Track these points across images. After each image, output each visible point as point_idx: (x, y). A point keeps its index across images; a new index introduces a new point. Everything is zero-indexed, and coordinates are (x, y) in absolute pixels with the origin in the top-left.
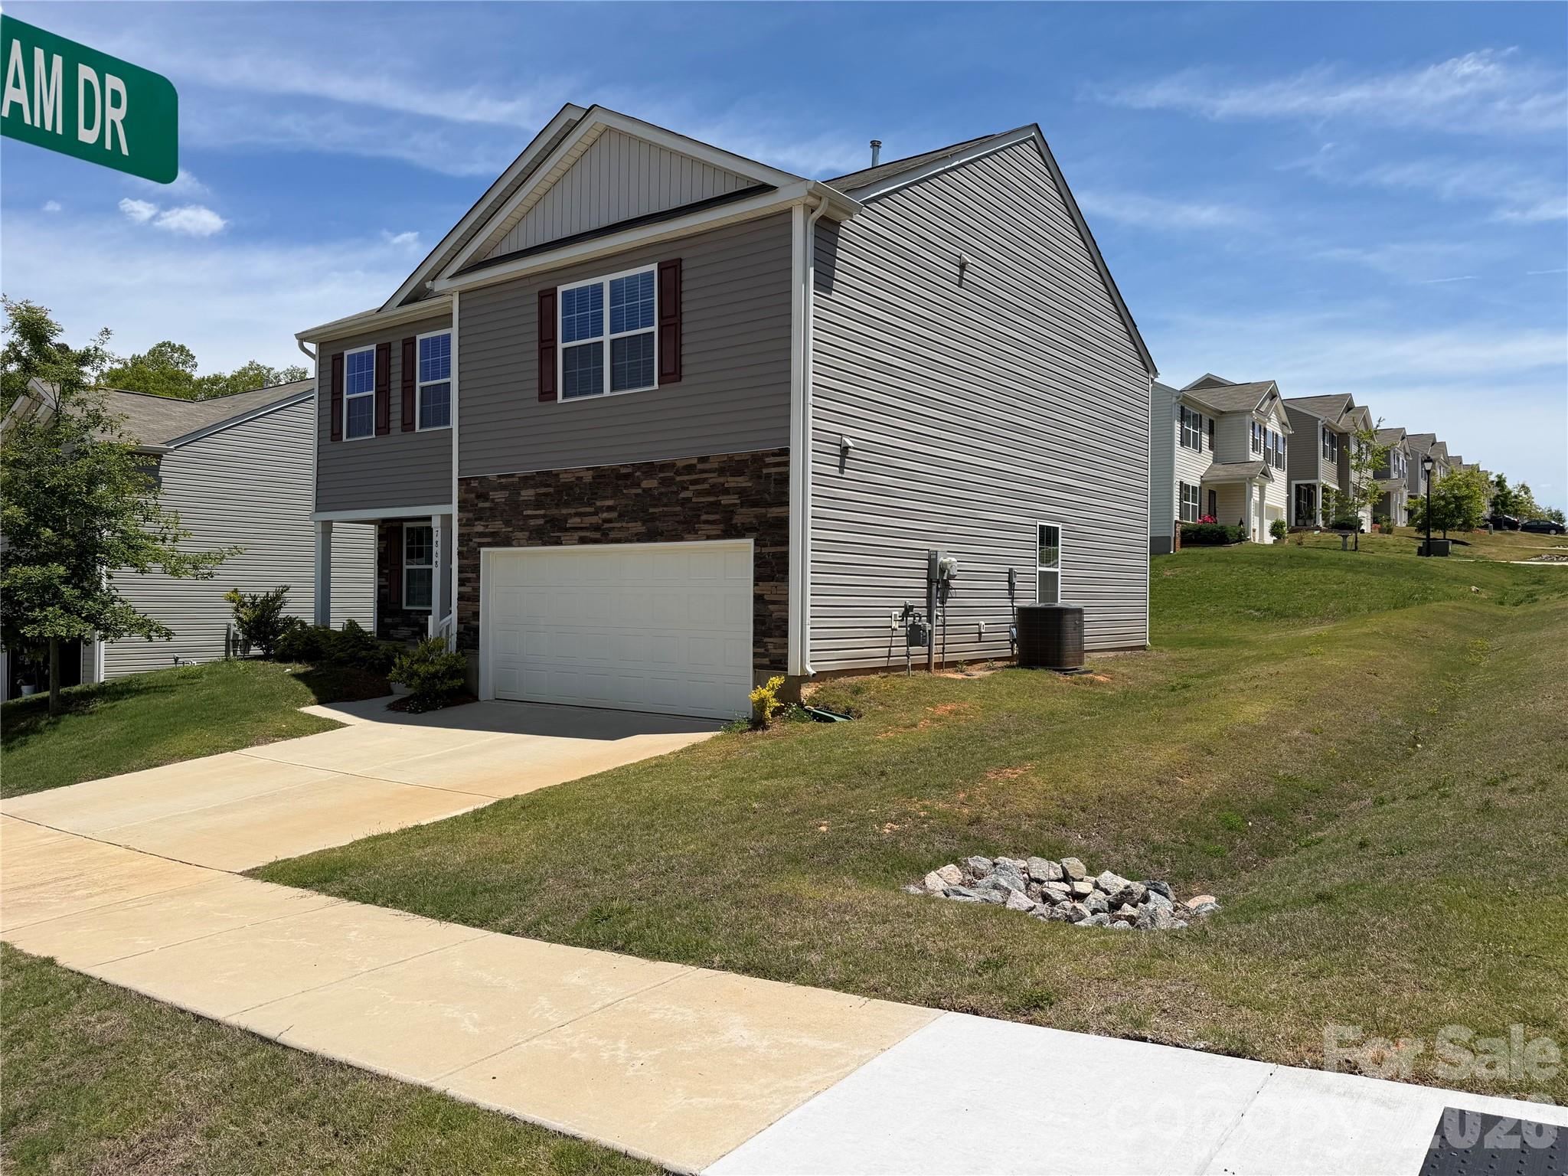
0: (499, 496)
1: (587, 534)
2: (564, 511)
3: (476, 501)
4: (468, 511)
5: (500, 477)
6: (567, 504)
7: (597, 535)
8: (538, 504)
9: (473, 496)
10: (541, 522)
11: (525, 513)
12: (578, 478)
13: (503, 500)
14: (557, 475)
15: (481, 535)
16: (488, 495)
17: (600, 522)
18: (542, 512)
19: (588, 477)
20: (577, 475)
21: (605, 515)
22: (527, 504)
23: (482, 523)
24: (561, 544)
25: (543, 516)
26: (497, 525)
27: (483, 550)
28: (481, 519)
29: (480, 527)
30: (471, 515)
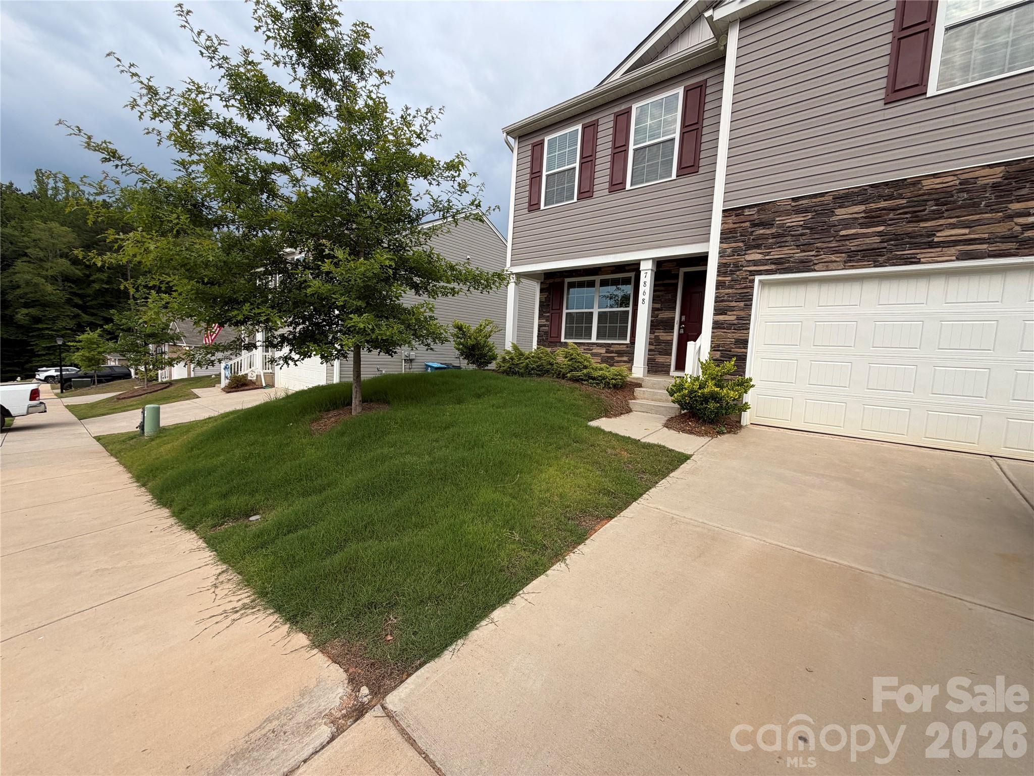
0: (795, 220)
1: (983, 246)
4: (736, 242)
5: (793, 199)
6: (936, 215)
8: (871, 219)
9: (747, 224)
10: (875, 240)
11: (843, 233)
12: (965, 182)
13: (803, 223)
14: (915, 182)
15: (755, 263)
16: (774, 220)
17: (1017, 229)
18: (881, 229)
19: (993, 177)
20: (965, 176)
22: (847, 224)
23: (759, 251)
24: (916, 262)
25: (880, 234)
26: (789, 252)
27: (757, 278)
28: (758, 247)
29: (754, 256)
30: (741, 244)
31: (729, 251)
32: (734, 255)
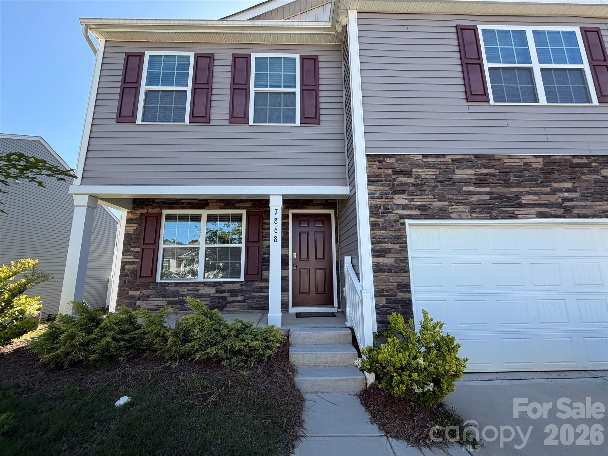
0: (428, 174)
1: (548, 210)
2: (514, 190)
3: (393, 176)
4: (382, 185)
5: (424, 156)
6: (517, 184)
7: (560, 211)
8: (481, 181)
9: (390, 171)
10: (487, 197)
11: (465, 189)
12: (526, 164)
13: (434, 177)
14: (500, 160)
15: (404, 207)
16: (412, 171)
17: (560, 200)
18: (488, 189)
19: (538, 164)
20: (525, 160)
21: (566, 195)
22: (467, 182)
23: (404, 197)
24: (516, 217)
25: (488, 193)
27: (408, 221)
28: (403, 193)
29: (401, 200)
30: (387, 188)
31: (378, 194)
32: (382, 198)
